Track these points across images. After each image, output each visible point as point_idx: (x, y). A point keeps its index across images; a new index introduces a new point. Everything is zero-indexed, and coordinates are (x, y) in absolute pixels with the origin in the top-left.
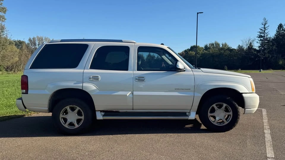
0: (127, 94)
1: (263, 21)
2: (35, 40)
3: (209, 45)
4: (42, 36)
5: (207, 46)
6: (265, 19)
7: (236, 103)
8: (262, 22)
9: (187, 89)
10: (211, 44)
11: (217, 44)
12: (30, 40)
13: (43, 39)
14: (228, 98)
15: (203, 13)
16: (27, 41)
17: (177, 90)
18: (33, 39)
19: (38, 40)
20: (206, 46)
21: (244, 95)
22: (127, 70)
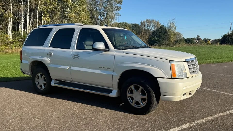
0: (67, 68)
2: (145, 23)
4: (150, 19)
7: (149, 88)
9: (108, 68)
12: (141, 23)
13: (151, 21)
14: (142, 81)
16: (139, 24)
17: (100, 68)
18: (144, 21)
19: (147, 23)
21: (158, 79)
22: (69, 48)
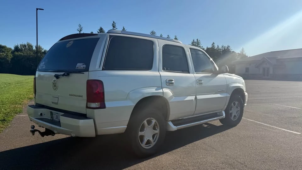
0: (193, 98)
1: (79, 27)
3: (21, 46)
5: (18, 47)
6: (81, 26)
8: (78, 29)
10: (23, 45)
11: (30, 46)
15: (43, 10)
20: (16, 47)
